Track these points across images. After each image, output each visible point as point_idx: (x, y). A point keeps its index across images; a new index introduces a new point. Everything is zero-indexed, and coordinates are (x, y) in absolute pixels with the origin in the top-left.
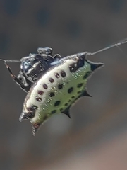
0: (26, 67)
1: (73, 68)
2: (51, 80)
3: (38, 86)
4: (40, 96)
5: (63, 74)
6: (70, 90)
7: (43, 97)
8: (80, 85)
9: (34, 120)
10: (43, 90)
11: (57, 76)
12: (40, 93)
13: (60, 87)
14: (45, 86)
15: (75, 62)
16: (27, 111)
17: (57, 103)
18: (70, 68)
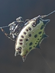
0: (12, 29)
1: (34, 25)
2: (25, 33)
3: (19, 37)
4: (21, 42)
5: (30, 29)
6: (36, 36)
7: (23, 42)
8: (40, 33)
9: (22, 54)
12: (21, 40)
13: (30, 35)
14: (22, 37)
15: (35, 21)
16: (17, 51)
17: (31, 44)
18: (33, 25)
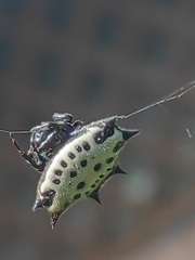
0: (37, 139)
1: (99, 138)
2: (72, 156)
3: (54, 164)
4: (58, 177)
5: (87, 147)
6: (97, 168)
7: (62, 178)
8: (110, 160)
9: (52, 208)
10: (62, 169)
11: (79, 149)
12: (58, 172)
13: (84, 163)
14: (63, 164)
15: (102, 129)
16: (42, 198)
17: (81, 185)
18: (96, 139)
